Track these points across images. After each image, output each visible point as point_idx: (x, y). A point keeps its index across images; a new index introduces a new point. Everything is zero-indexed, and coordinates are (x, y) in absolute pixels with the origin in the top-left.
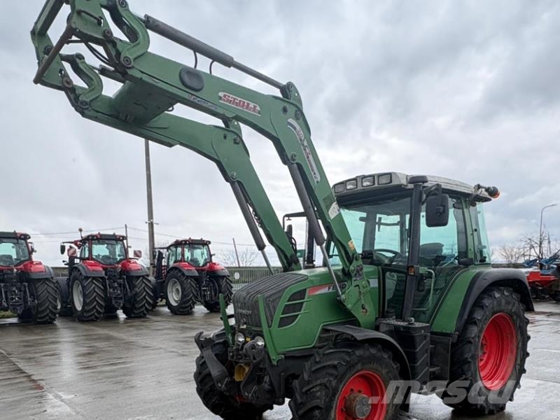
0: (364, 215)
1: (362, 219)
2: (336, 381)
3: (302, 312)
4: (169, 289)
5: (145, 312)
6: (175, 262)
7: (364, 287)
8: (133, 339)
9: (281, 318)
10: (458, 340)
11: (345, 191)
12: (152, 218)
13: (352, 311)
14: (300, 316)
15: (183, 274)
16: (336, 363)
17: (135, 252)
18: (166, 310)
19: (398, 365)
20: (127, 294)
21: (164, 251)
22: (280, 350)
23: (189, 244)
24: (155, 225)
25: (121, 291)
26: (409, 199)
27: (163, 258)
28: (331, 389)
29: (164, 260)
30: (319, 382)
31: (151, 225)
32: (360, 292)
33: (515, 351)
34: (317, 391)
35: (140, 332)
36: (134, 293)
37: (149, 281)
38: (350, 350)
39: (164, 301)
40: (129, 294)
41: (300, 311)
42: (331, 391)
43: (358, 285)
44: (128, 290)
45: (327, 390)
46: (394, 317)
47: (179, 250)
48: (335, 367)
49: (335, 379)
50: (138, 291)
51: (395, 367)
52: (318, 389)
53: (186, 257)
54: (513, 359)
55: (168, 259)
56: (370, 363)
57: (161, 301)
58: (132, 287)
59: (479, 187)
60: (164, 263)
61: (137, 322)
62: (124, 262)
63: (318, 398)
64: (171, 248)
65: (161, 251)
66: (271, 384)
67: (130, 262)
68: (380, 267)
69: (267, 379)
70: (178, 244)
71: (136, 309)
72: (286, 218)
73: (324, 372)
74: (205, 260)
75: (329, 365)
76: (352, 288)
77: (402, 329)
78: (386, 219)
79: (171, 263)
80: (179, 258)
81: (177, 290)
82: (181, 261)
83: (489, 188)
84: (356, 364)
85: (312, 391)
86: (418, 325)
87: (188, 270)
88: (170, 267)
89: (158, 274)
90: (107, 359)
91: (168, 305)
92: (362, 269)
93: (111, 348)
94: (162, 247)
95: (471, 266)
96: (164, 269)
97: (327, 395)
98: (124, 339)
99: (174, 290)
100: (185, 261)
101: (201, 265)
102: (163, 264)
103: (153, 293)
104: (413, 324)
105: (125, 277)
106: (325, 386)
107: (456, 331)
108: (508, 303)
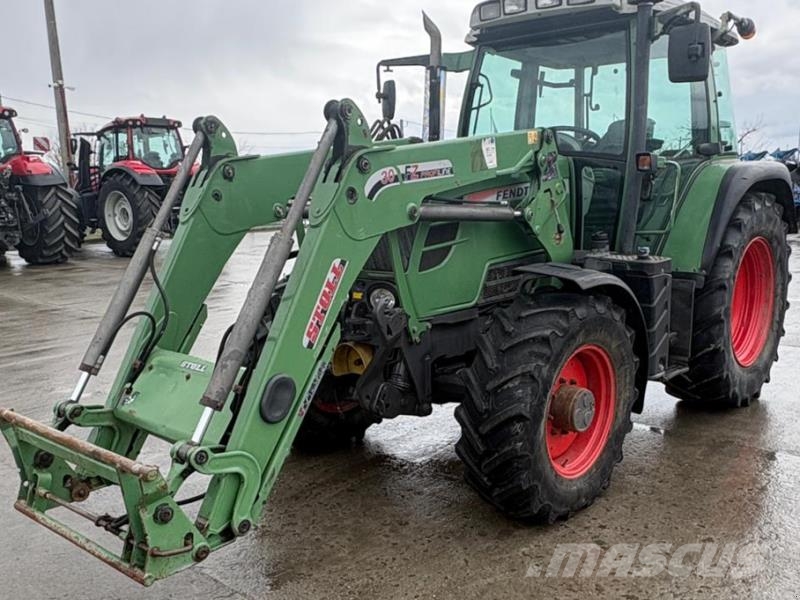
0: (518, 66)
1: (514, 73)
2: (548, 367)
3: (458, 240)
4: (107, 211)
5: (64, 252)
6: (117, 159)
7: (557, 193)
8: (56, 304)
9: (424, 253)
10: (705, 286)
11: (502, 17)
12: (61, 79)
13: (540, 238)
14: (454, 247)
15: (134, 182)
16: (547, 332)
17: (36, 141)
18: (104, 248)
19: (633, 332)
20: (27, 219)
21: (93, 141)
22: (424, 314)
23: (141, 126)
24: (66, 90)
25: (13, 214)
26: (622, 34)
27: (91, 152)
28: (540, 382)
29: (92, 155)
30: (519, 371)
31: (60, 92)
32: (552, 201)
33: (771, 301)
34: (516, 388)
35: (64, 290)
36: (40, 217)
37: (70, 196)
38: (568, 309)
39: (99, 233)
40: (31, 221)
41: (454, 239)
42: (541, 386)
43: (549, 190)
44: (29, 212)
45: (535, 385)
46: (607, 247)
47: (123, 137)
48: (545, 340)
49: (546, 363)
50: (50, 213)
51: (629, 335)
52: (517, 383)
53: (136, 151)
54: (770, 313)
55: (101, 154)
56: (597, 331)
57: (93, 232)
58: (37, 207)
59: (730, 16)
60: (94, 161)
61: (52, 272)
62: (14, 159)
63: (520, 400)
64: (106, 133)
65: (86, 138)
66: (409, 378)
67: (28, 159)
68: (570, 158)
69: (400, 369)
70: (118, 126)
71: (47, 248)
72: (382, 68)
73: (526, 351)
74: (173, 155)
75: (533, 339)
76: (541, 194)
77: (628, 268)
78: (552, 74)
79: (109, 161)
80: (124, 152)
81: (124, 211)
82: (127, 158)
83: (743, 21)
84: (578, 332)
85: (505, 387)
86: (654, 260)
87: (142, 174)
88: (107, 169)
89: (84, 184)
90: (13, 344)
91: (107, 238)
92: (555, 160)
93: (15, 323)
94: (89, 131)
95: (715, 156)
96: (95, 174)
97: (534, 393)
98: (36, 306)
99: (118, 211)
100: (134, 159)
101: (165, 166)
102: (92, 164)
103: (78, 217)
104: (646, 258)
105: (20, 187)
106: (532, 377)
107: (702, 269)
108: (769, 219)
